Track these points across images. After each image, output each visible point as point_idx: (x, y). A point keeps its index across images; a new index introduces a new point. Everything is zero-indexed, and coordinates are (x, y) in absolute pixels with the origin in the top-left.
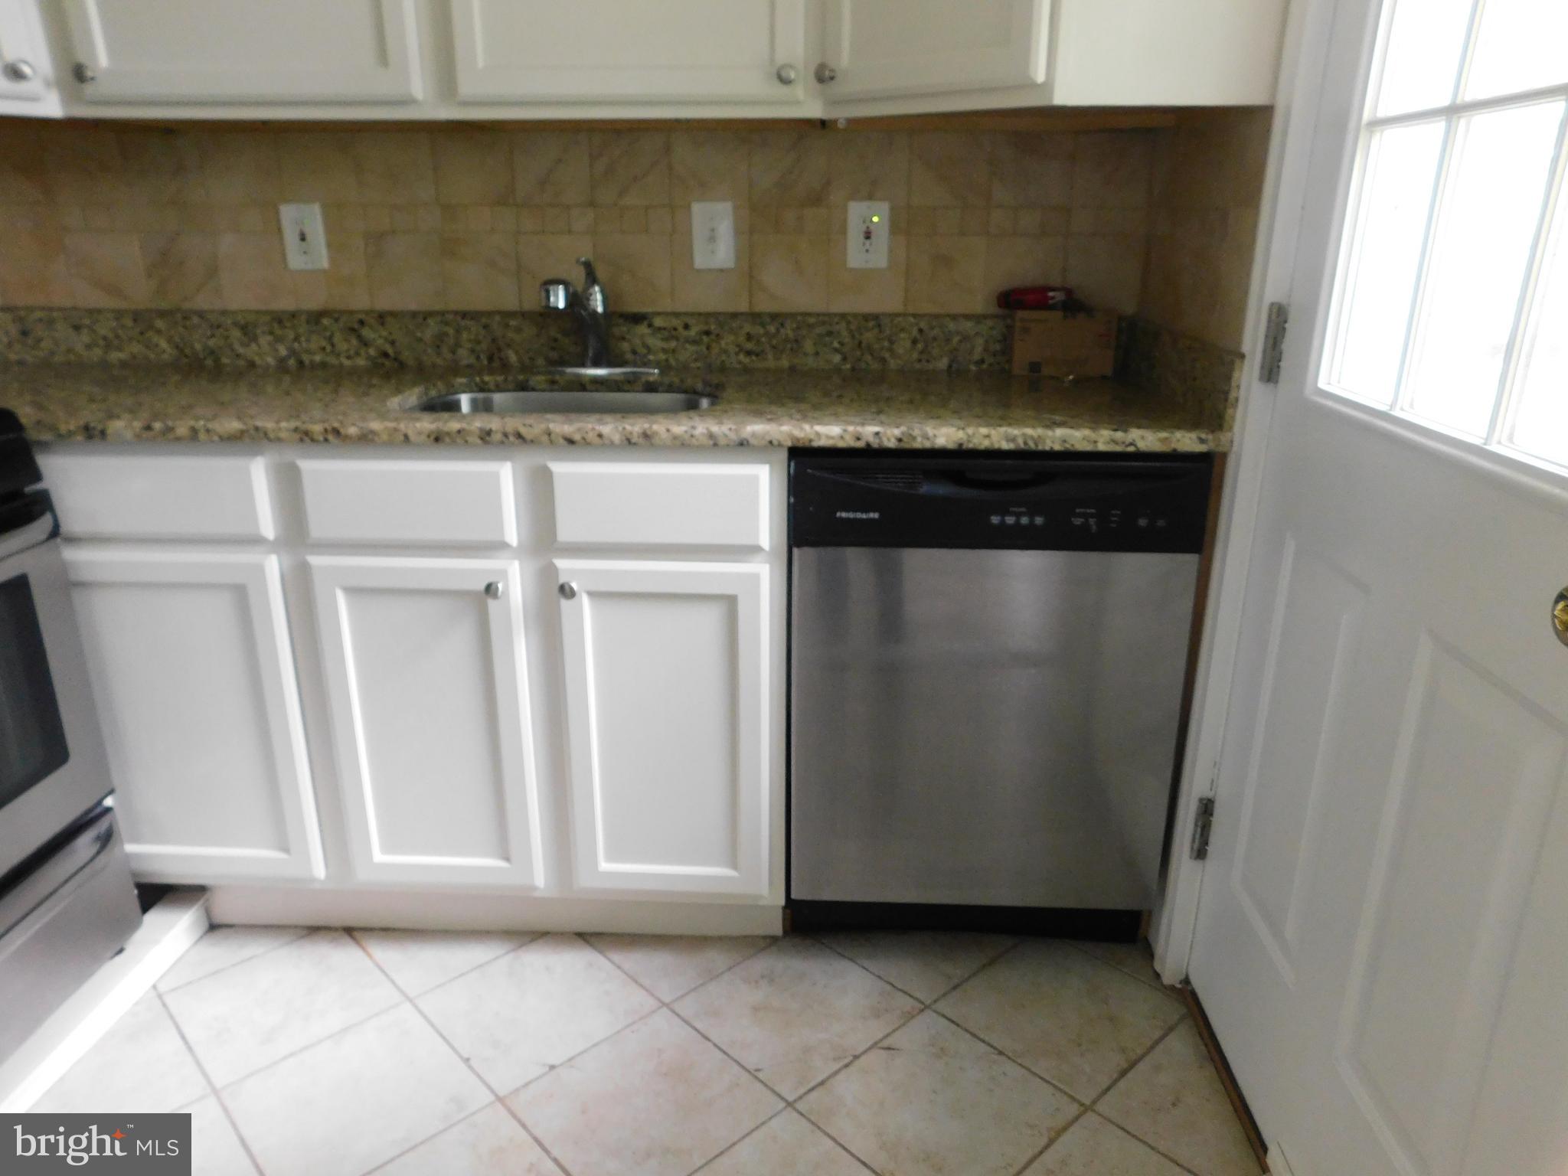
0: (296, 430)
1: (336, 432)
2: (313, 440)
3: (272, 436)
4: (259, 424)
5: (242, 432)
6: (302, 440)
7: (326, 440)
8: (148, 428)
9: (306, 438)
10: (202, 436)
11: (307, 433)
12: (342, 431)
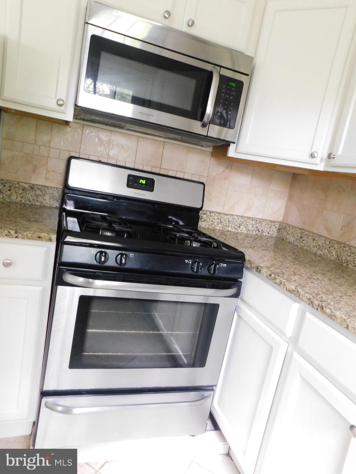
0: (310, 299)
1: (322, 308)
2: (313, 306)
3: (301, 297)
4: (300, 290)
5: (293, 291)
6: (309, 304)
7: (317, 309)
8: (270, 275)
9: (311, 304)
10: (282, 285)
11: (312, 302)
12: (324, 309)
